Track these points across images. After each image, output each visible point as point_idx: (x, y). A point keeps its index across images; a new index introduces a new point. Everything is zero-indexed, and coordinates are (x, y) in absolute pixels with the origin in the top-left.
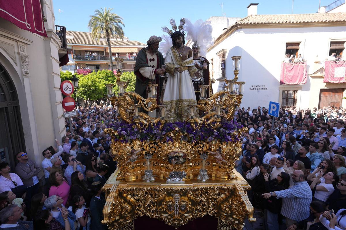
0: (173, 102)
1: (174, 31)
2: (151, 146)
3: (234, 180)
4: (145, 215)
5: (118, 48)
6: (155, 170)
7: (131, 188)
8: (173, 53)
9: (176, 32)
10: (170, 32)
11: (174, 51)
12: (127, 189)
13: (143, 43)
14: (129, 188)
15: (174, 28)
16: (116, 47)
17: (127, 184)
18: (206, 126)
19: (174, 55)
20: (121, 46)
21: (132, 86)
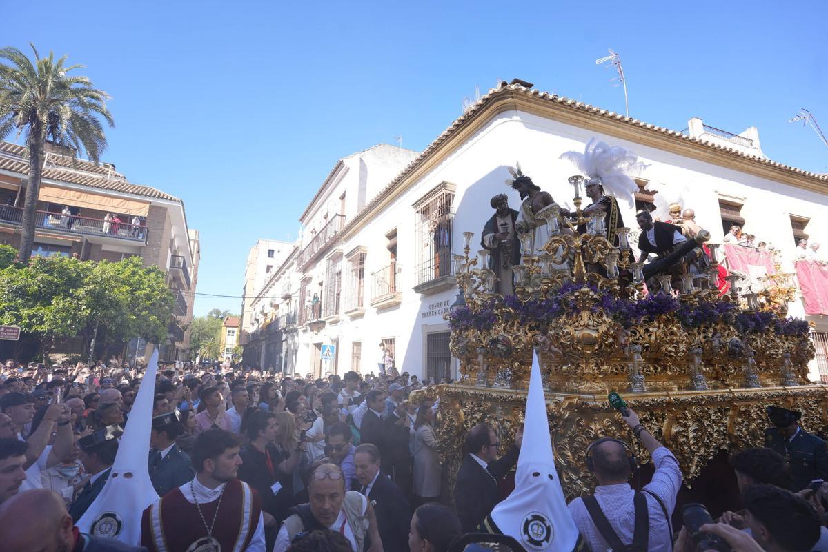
5: (78, 193)
13: (163, 193)
16: (70, 189)
20: (89, 189)
21: (79, 299)
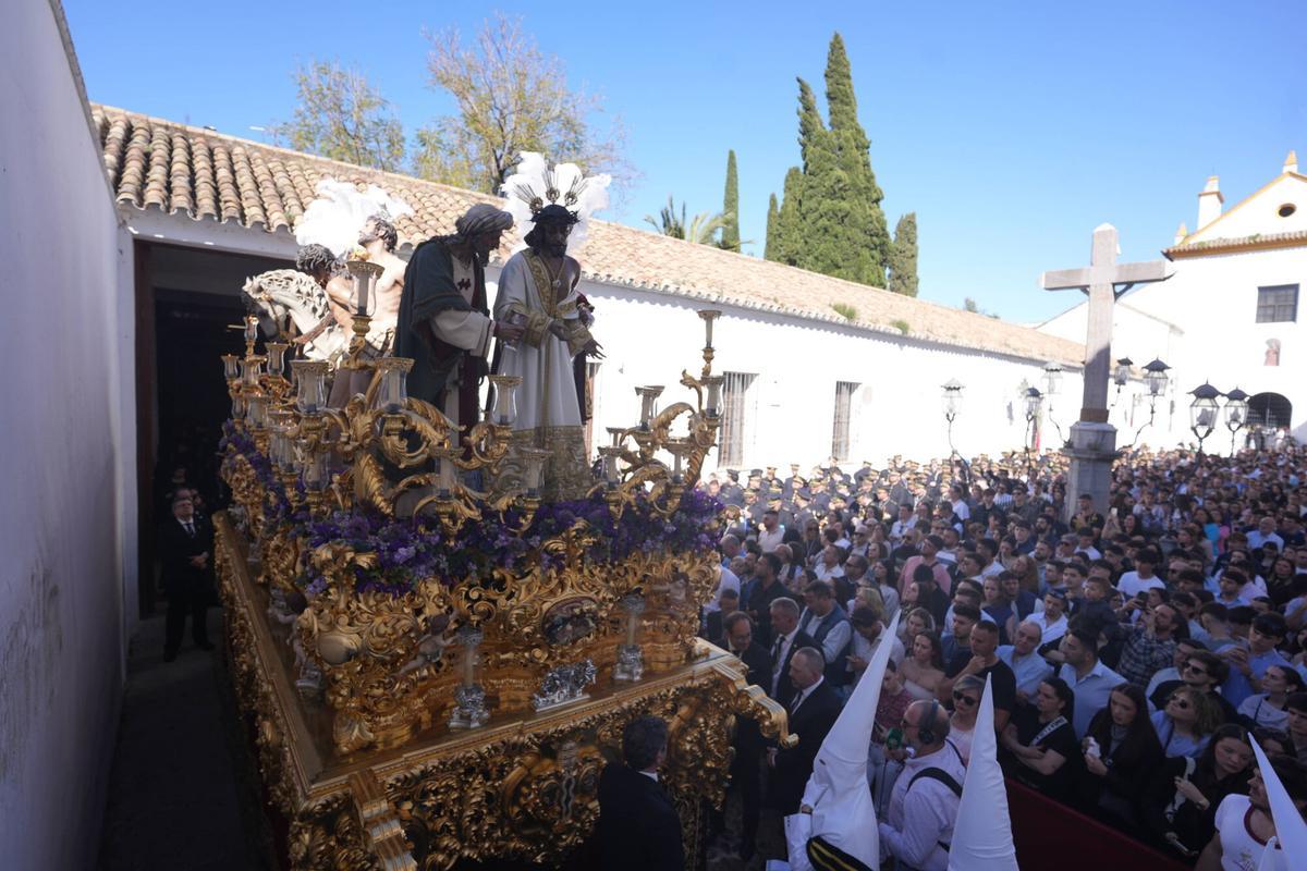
0: (526, 437)
1: (546, 203)
2: (474, 595)
3: (700, 660)
4: (460, 857)
6: (492, 685)
7: (423, 767)
8: (532, 270)
9: (554, 207)
10: (535, 202)
11: (535, 263)
12: (409, 775)
14: (416, 771)
15: (552, 193)
17: (405, 756)
18: (635, 509)
19: (537, 278)
